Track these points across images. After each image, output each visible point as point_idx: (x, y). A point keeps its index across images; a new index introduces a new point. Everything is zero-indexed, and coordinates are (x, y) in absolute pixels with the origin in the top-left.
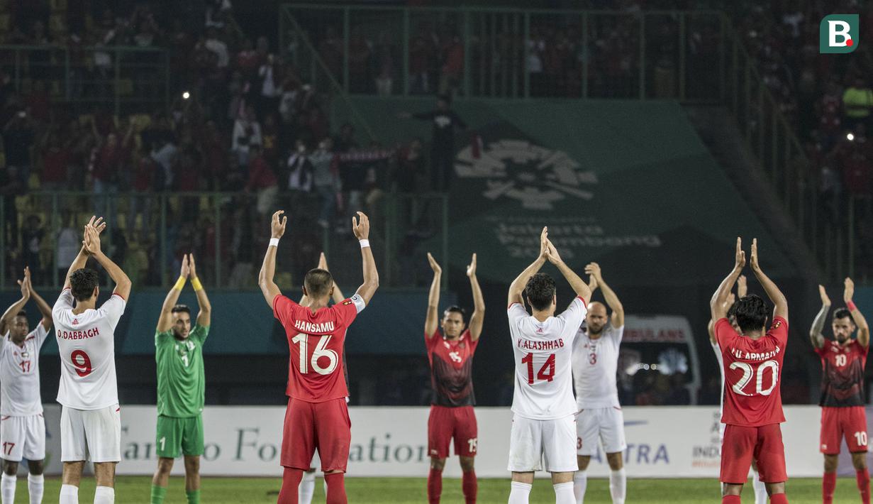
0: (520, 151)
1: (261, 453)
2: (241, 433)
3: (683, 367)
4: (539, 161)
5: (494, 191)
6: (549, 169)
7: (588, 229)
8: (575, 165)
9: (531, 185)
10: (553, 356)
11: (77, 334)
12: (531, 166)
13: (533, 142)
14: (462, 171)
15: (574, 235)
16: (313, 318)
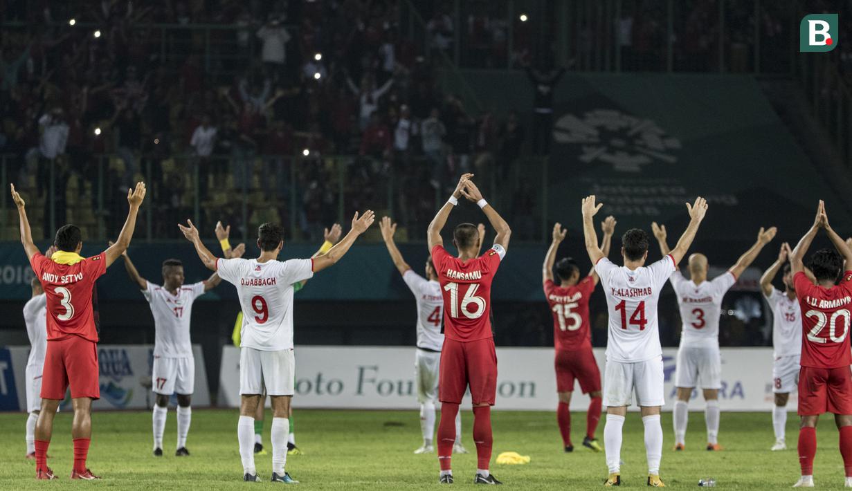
0: (612, 119)
1: (379, 389)
2: (362, 370)
3: (757, 313)
4: (629, 129)
5: (588, 156)
6: (638, 136)
7: (673, 190)
8: (660, 131)
9: (621, 149)
10: (642, 303)
11: (257, 282)
12: (622, 133)
13: (624, 111)
14: (560, 137)
15: (660, 194)
16: (463, 268)
